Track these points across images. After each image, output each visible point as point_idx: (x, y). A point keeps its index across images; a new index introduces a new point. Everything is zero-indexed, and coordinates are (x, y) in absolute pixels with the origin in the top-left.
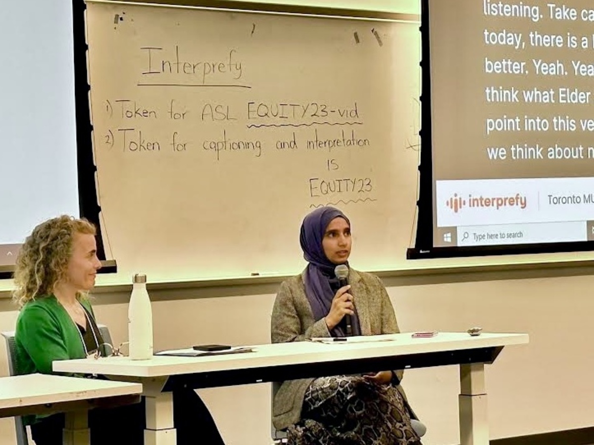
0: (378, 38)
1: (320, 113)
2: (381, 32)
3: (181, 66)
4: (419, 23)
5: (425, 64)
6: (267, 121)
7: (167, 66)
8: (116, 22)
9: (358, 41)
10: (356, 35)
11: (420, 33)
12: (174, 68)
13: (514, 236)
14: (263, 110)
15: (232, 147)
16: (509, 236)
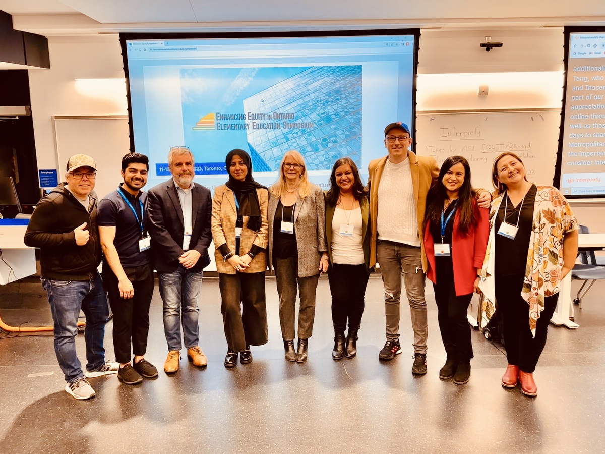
0: (542, 118)
1: (513, 147)
2: (543, 115)
3: (455, 134)
4: (560, 112)
5: (562, 128)
6: (489, 150)
7: (449, 134)
8: (431, 120)
9: (533, 120)
10: (532, 118)
11: (560, 116)
12: (453, 134)
13: (600, 191)
14: (488, 147)
15: (474, 160)
16: (598, 191)
